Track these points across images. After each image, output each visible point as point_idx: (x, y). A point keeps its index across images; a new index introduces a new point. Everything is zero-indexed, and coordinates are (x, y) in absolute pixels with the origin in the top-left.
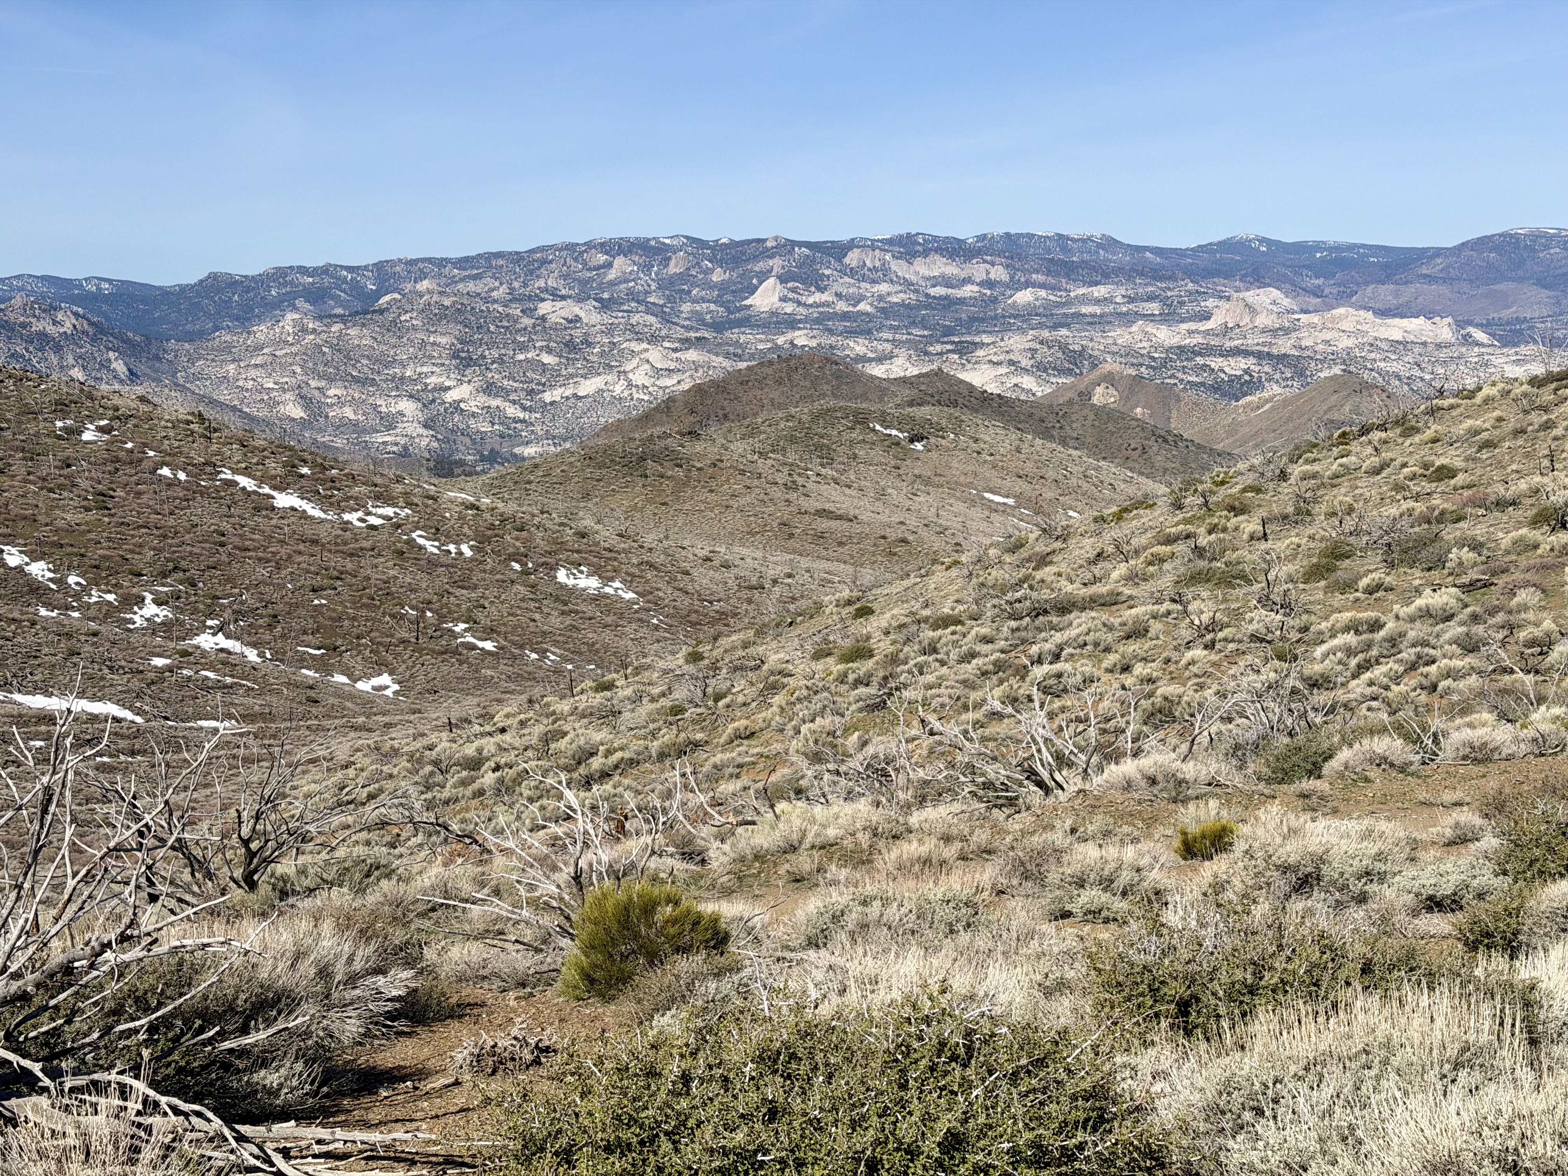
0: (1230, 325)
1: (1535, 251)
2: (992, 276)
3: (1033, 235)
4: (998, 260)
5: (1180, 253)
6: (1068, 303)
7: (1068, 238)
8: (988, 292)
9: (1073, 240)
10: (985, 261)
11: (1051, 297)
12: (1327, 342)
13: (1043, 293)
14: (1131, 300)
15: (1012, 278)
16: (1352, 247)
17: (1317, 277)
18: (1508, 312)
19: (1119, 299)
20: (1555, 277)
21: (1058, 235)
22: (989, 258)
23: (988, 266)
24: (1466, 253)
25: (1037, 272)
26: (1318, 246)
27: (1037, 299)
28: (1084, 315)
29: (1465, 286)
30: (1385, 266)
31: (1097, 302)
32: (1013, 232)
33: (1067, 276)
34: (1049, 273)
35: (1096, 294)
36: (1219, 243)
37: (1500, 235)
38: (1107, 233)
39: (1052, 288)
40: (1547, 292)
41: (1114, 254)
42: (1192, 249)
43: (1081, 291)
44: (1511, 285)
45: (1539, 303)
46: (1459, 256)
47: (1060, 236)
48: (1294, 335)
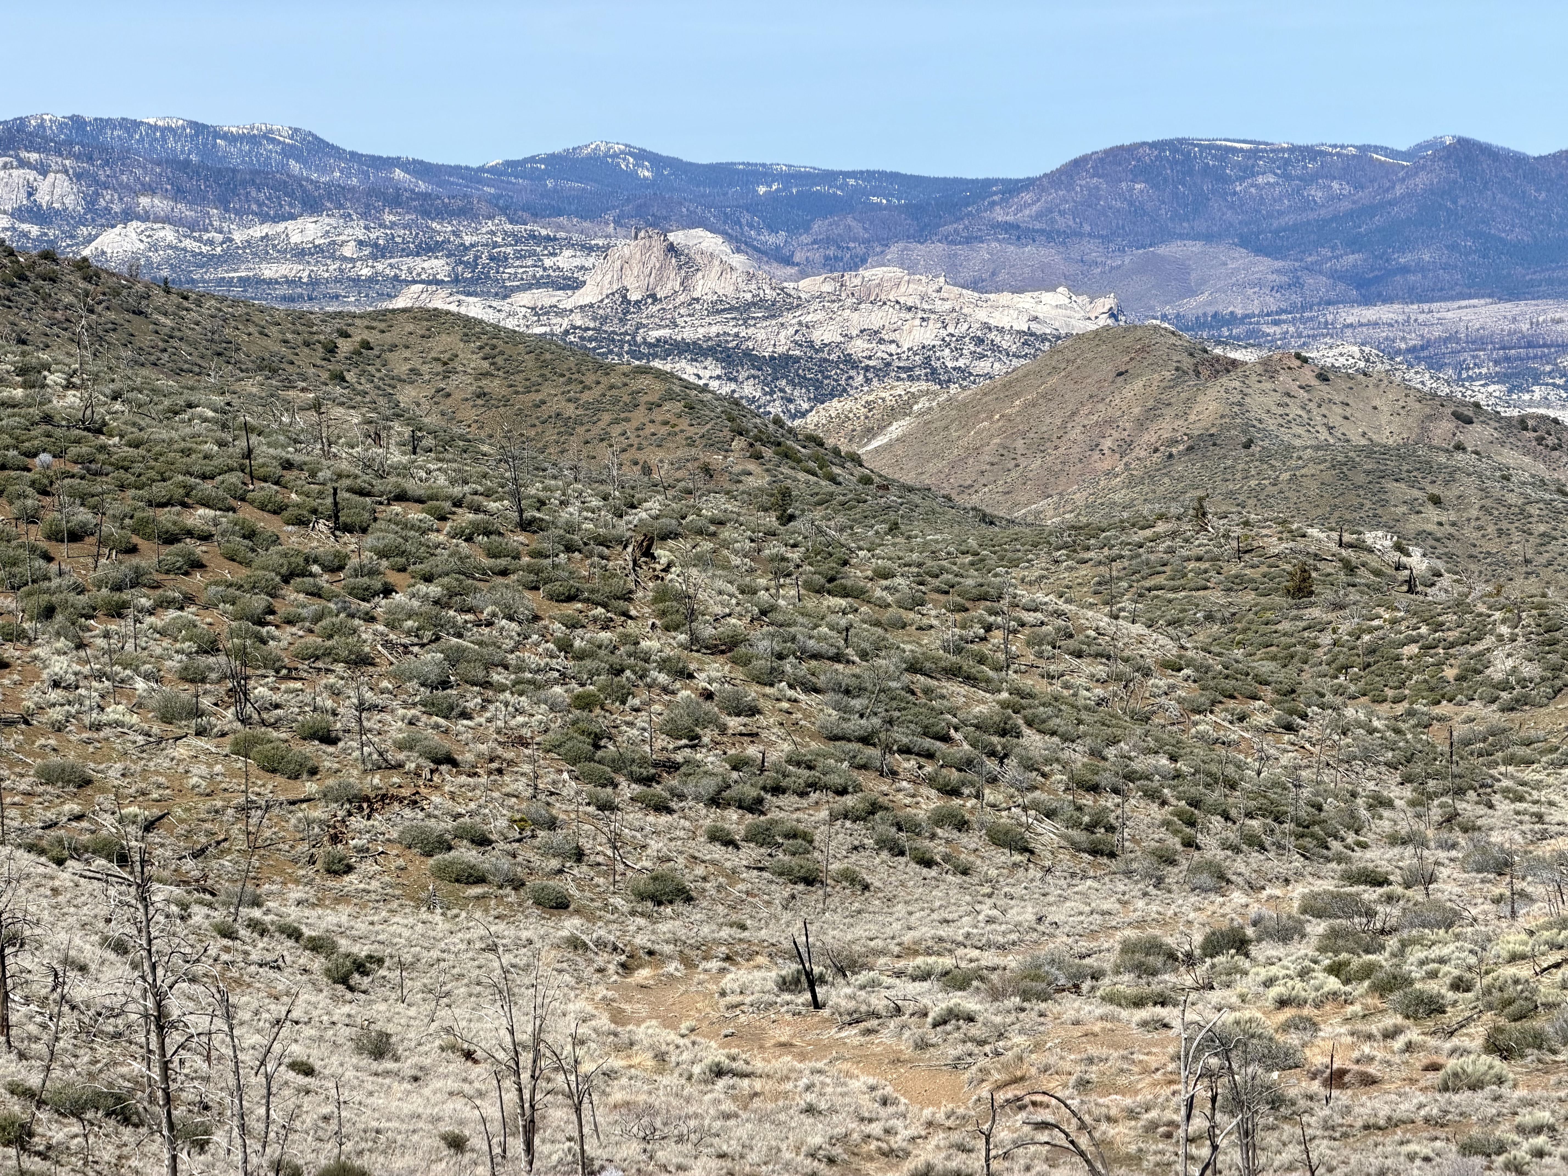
0: (634, 296)
1: (1226, 180)
2: (43, 198)
3: (137, 124)
4: (54, 161)
5: (472, 175)
6: (230, 257)
7: (216, 133)
8: (35, 231)
9: (225, 136)
10: (23, 164)
11: (188, 243)
12: (874, 334)
13: (168, 234)
14: (379, 252)
15: (91, 202)
16: (829, 177)
17: (773, 230)
18: (1193, 302)
19: (348, 251)
20: (1276, 232)
21: (194, 125)
22: (34, 156)
23: (31, 175)
24: (1083, 181)
25: (150, 190)
26: (762, 173)
27: (154, 247)
28: (270, 282)
29: (1092, 250)
30: (914, 211)
31: (300, 254)
32: (89, 114)
33: (223, 203)
34: (179, 194)
35: (295, 239)
36: (552, 159)
37: (1153, 145)
38: (306, 127)
39: (193, 227)
40: (1267, 261)
41: (322, 170)
42: (493, 170)
43: (259, 231)
44: (1196, 247)
45: (1259, 284)
46: (1070, 187)
47: (199, 128)
48: (789, 318)
